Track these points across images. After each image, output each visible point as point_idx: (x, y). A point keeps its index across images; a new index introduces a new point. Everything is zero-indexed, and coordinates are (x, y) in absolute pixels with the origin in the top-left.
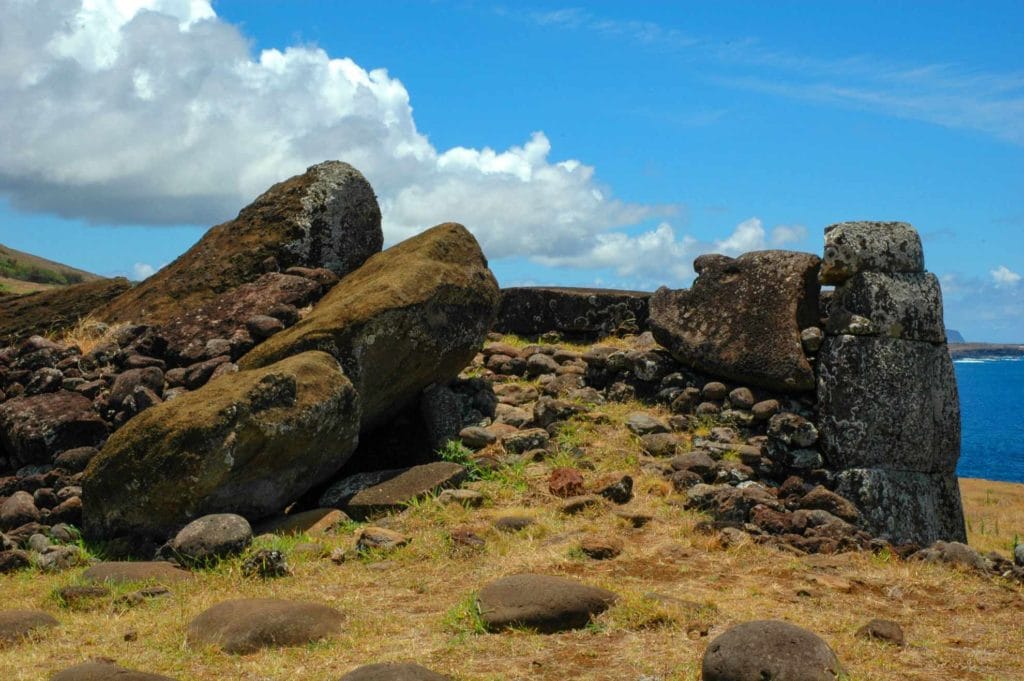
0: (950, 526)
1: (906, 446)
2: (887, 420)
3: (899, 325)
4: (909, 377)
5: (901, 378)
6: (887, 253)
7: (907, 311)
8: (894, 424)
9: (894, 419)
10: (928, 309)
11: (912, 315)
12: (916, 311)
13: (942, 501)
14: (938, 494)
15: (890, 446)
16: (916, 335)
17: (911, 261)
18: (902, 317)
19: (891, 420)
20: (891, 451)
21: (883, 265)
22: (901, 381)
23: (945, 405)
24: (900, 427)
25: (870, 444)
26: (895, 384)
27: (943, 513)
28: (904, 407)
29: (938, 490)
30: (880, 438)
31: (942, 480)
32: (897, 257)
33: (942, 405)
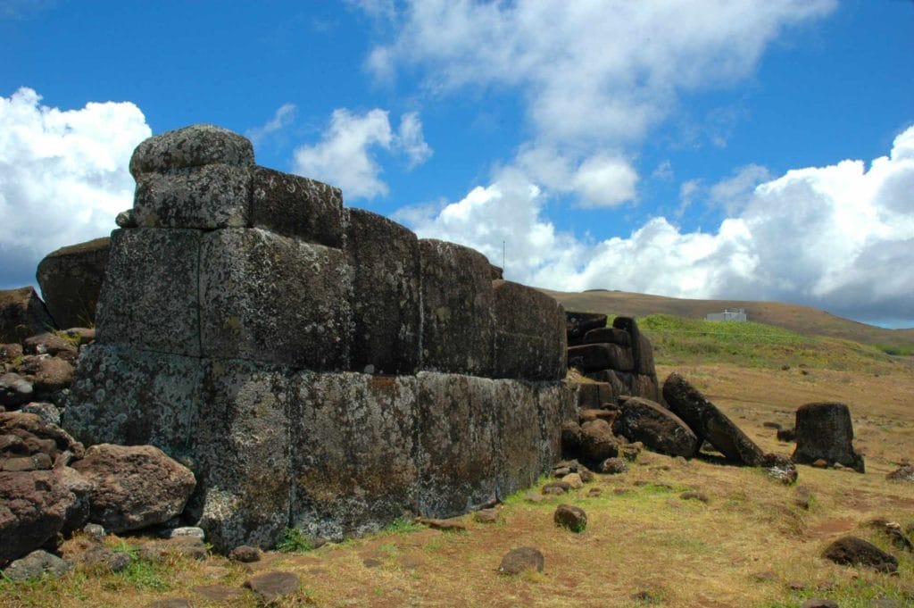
0: (203, 411)
1: (140, 326)
2: (119, 300)
3: (155, 215)
4: (150, 261)
5: (140, 263)
6: (166, 153)
7: (165, 200)
8: (124, 304)
9: (125, 300)
10: (191, 197)
11: (171, 204)
12: (175, 199)
13: (201, 385)
14: (200, 378)
15: (124, 325)
16: (173, 222)
17: (186, 156)
18: (158, 207)
19: (122, 300)
20: (125, 330)
21: (160, 165)
22: (140, 265)
23: (208, 289)
24: (130, 307)
25: (104, 322)
26: (133, 268)
27: (200, 397)
28: (138, 289)
29: (201, 374)
30: (114, 317)
31: (211, 365)
32: (174, 155)
33: (205, 290)
